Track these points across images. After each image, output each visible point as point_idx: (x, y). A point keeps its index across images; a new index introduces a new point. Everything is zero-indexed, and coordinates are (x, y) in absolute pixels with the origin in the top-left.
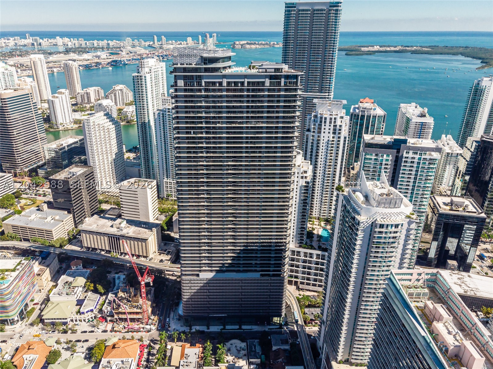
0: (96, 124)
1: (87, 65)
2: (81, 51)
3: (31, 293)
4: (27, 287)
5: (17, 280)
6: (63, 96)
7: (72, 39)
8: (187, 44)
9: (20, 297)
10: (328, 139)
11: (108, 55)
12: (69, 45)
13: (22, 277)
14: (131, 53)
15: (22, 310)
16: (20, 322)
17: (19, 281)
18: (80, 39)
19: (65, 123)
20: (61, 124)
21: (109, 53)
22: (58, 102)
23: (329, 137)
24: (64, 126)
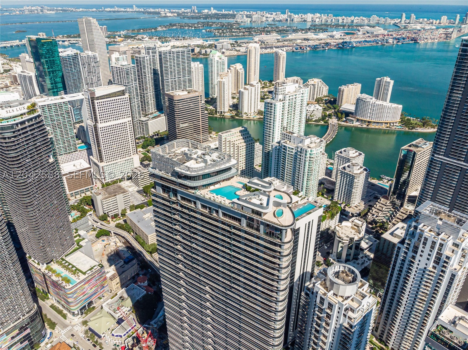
0: (227, 140)
1: (317, 45)
2: (322, 29)
3: (98, 293)
4: (94, 289)
5: (83, 283)
6: (253, 88)
7: (323, 15)
8: (440, 23)
9: (83, 296)
10: (426, 266)
11: (342, 35)
12: (317, 21)
13: (89, 281)
14: (368, 33)
15: (85, 306)
16: (80, 316)
17: (84, 284)
18: (330, 15)
19: (249, 112)
20: (246, 113)
21: (345, 33)
22: (247, 94)
23: (426, 264)
24: (247, 115)
